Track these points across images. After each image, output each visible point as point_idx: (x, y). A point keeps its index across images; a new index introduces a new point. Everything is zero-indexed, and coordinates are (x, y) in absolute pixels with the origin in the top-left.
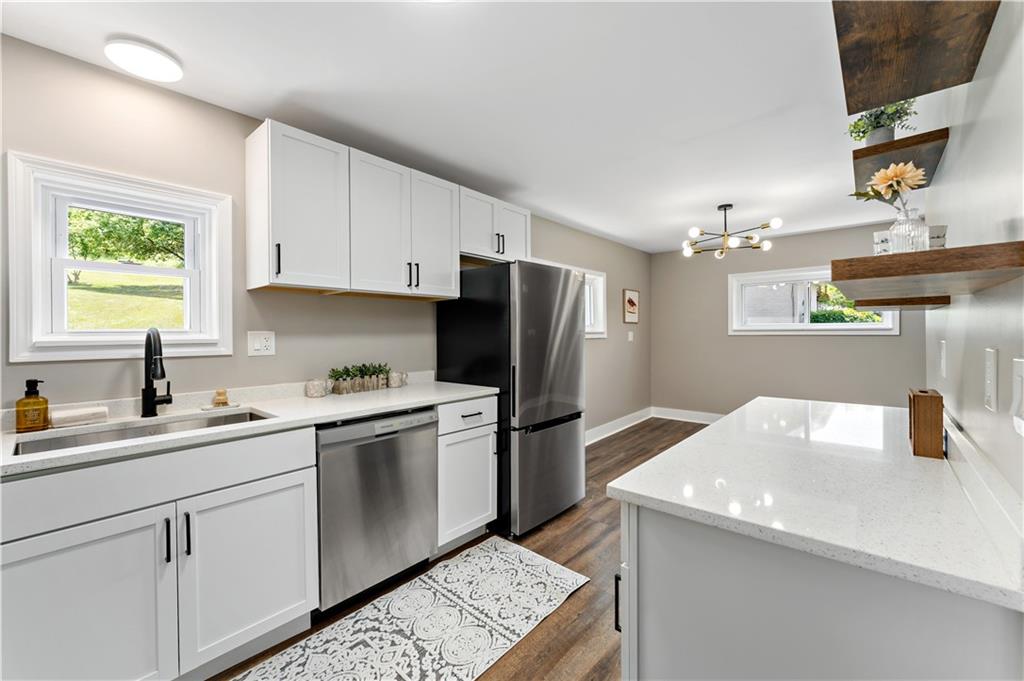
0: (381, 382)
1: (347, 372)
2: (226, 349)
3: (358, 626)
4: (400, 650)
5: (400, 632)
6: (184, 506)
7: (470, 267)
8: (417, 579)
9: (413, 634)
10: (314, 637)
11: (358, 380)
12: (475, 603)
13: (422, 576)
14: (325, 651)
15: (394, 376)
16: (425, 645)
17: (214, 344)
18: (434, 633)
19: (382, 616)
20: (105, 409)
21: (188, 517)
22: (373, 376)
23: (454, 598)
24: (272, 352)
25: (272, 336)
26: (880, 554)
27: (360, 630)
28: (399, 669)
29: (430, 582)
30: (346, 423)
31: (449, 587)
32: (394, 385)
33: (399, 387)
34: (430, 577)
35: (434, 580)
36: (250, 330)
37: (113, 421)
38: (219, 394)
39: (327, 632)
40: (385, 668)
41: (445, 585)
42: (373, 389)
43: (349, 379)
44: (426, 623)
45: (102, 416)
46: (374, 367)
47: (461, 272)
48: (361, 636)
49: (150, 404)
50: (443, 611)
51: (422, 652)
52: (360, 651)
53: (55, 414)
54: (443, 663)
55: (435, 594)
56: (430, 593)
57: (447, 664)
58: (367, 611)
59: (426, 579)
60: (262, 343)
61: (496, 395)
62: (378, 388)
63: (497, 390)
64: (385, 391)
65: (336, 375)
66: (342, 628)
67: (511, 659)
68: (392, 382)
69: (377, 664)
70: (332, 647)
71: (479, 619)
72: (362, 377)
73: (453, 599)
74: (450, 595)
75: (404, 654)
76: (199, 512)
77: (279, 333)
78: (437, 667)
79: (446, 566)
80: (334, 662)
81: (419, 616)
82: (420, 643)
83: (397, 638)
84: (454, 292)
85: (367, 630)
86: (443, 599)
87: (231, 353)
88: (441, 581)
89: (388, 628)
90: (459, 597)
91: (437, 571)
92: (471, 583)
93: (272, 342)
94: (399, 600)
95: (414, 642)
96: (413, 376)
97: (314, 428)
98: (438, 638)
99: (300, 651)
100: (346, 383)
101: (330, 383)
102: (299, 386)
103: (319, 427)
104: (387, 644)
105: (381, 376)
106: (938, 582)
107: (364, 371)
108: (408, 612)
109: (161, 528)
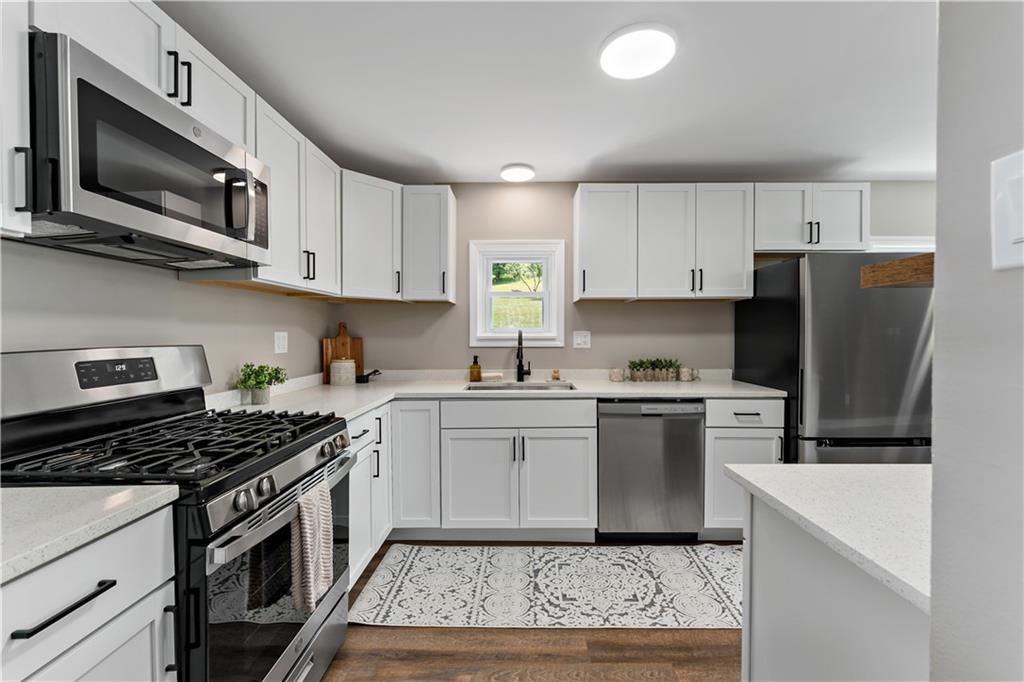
0: (671, 375)
1: (641, 364)
2: (560, 343)
3: (623, 555)
4: (644, 582)
5: (650, 573)
6: (523, 432)
7: (765, 264)
8: (682, 547)
9: (659, 578)
10: (594, 548)
11: (650, 371)
12: (723, 585)
13: (688, 547)
14: (597, 558)
15: (685, 372)
16: (663, 589)
17: (553, 340)
18: (674, 585)
19: (642, 557)
20: (501, 374)
21: (523, 438)
22: (664, 370)
23: (707, 573)
24: (589, 346)
25: (588, 334)
26: (868, 556)
27: (623, 558)
28: (637, 592)
29: (693, 554)
30: (622, 400)
31: (707, 564)
32: (683, 379)
33: (688, 381)
34: (694, 551)
35: (696, 554)
36: (576, 330)
37: (504, 382)
38: (555, 372)
39: (603, 549)
40: (628, 585)
41: (704, 561)
42: (663, 380)
43: (641, 370)
44: (672, 577)
45: (499, 378)
46: (666, 361)
47: (755, 272)
48: (622, 562)
49: (522, 374)
50: (690, 576)
51: (659, 591)
52: (618, 569)
53: (483, 375)
54: (671, 605)
55: (691, 563)
56: (688, 561)
57: (673, 607)
58: (634, 550)
59: (690, 550)
60: (582, 340)
61: (784, 398)
62: (667, 380)
63: (785, 394)
64: (674, 383)
65: (634, 366)
66: (613, 552)
67: (731, 635)
68: (682, 376)
69: (625, 581)
70: (602, 558)
71: (719, 596)
72: (653, 369)
73: (705, 575)
74: (704, 569)
75: (645, 586)
76: (530, 438)
77: (594, 332)
78: (664, 604)
79: (712, 548)
80: (600, 567)
81: (669, 570)
82: (661, 586)
83: (646, 575)
84: (748, 292)
85: (628, 560)
86: (696, 568)
87: (562, 345)
88: (702, 557)
89: (643, 566)
90: (711, 574)
91: (703, 550)
92: (729, 570)
93: (588, 339)
94: (661, 555)
95: (657, 584)
96: (703, 373)
97: (595, 401)
98: (676, 590)
99: (584, 551)
100: (640, 373)
101: (628, 372)
102: (606, 372)
103: (600, 400)
104: (637, 575)
105: (671, 370)
106: (902, 591)
107: (655, 365)
108: (662, 563)
109: (512, 440)
